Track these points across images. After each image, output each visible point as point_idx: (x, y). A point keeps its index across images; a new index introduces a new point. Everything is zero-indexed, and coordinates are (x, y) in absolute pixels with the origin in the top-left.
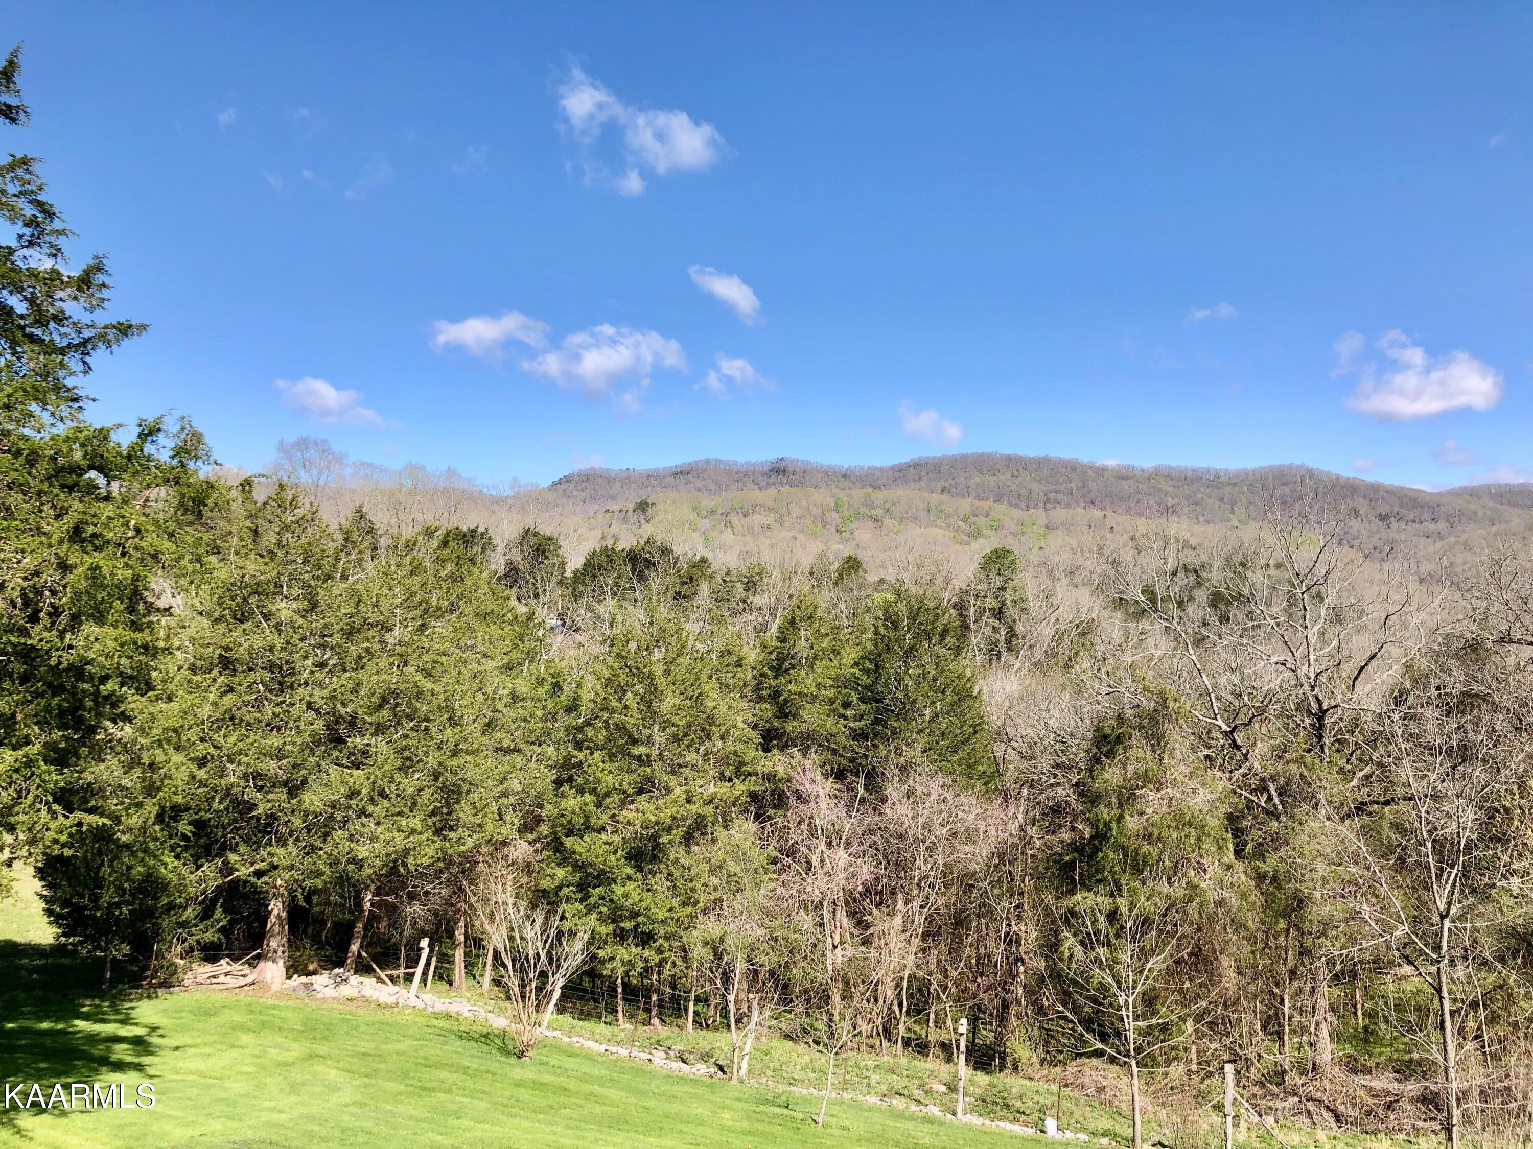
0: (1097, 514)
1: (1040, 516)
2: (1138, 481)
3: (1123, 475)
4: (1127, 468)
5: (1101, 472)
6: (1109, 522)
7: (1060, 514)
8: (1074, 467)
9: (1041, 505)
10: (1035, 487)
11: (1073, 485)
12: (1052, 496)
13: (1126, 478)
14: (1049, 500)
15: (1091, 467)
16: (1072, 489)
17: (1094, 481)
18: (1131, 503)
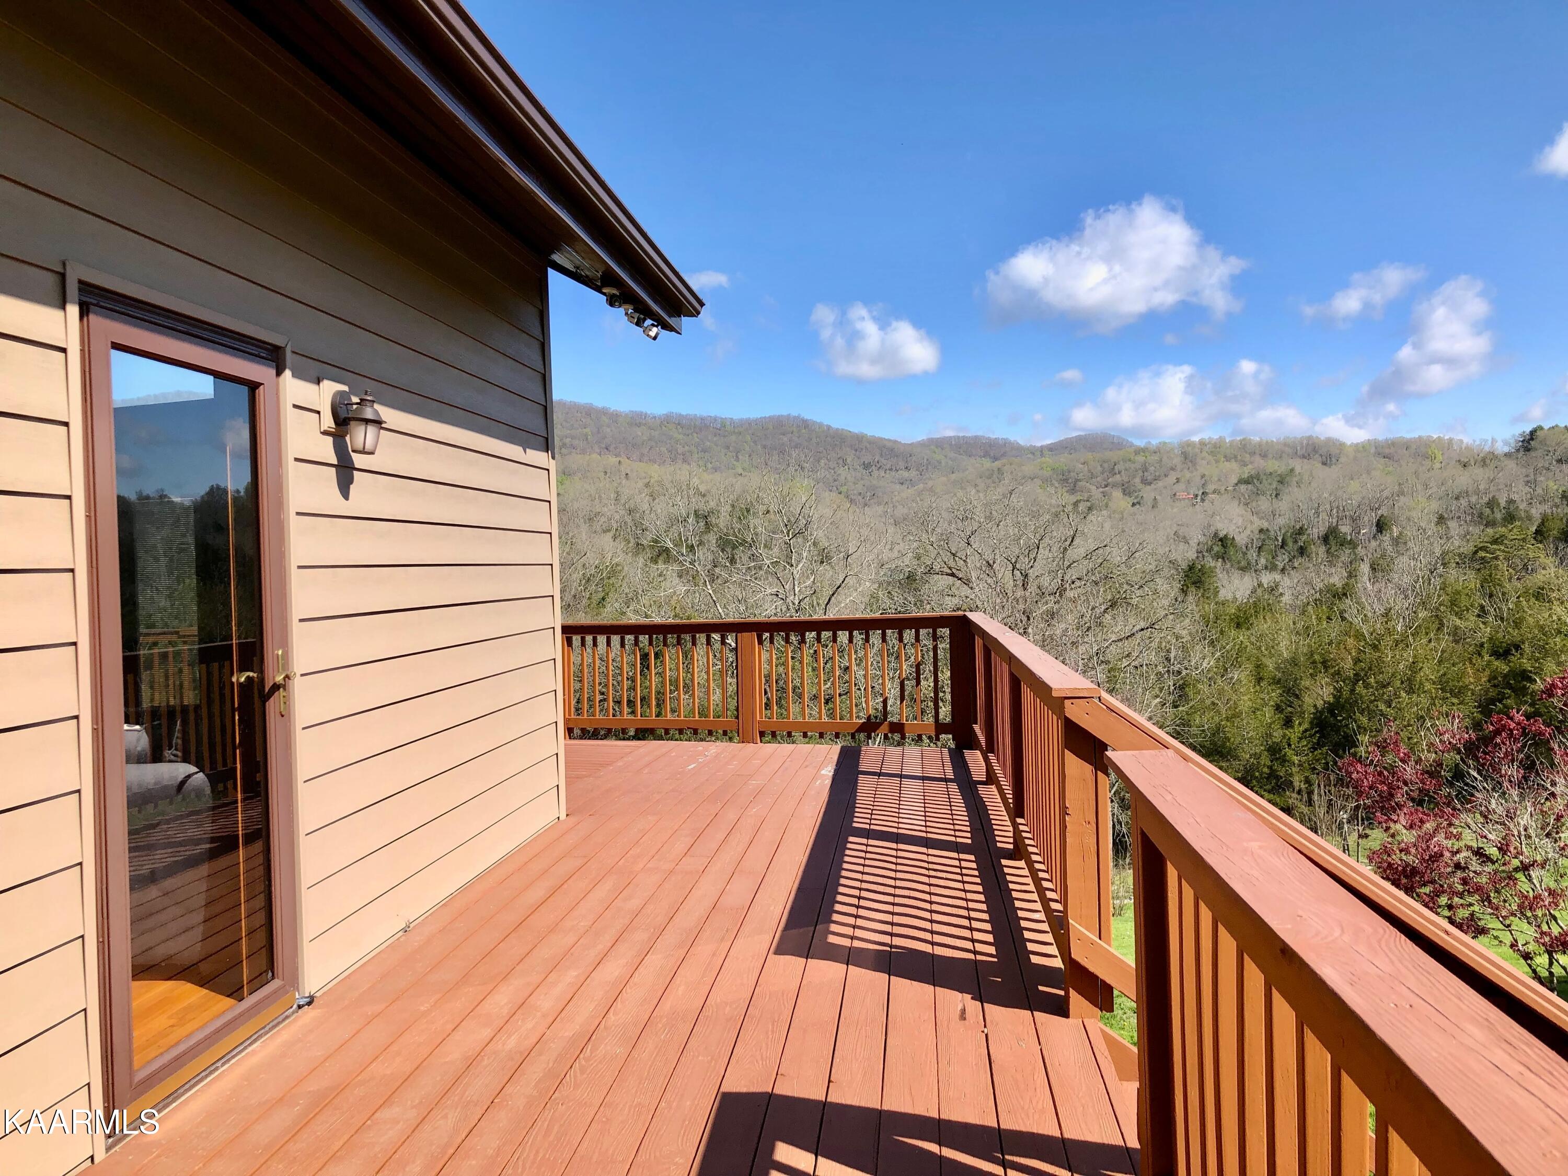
0: (613, 460)
2: (650, 428)
3: (637, 420)
4: (641, 415)
5: (615, 417)
6: (624, 469)
8: (588, 412)
11: (587, 430)
12: (568, 440)
13: (639, 425)
14: (564, 445)
15: (604, 412)
16: (586, 435)
17: (608, 426)
18: (645, 452)
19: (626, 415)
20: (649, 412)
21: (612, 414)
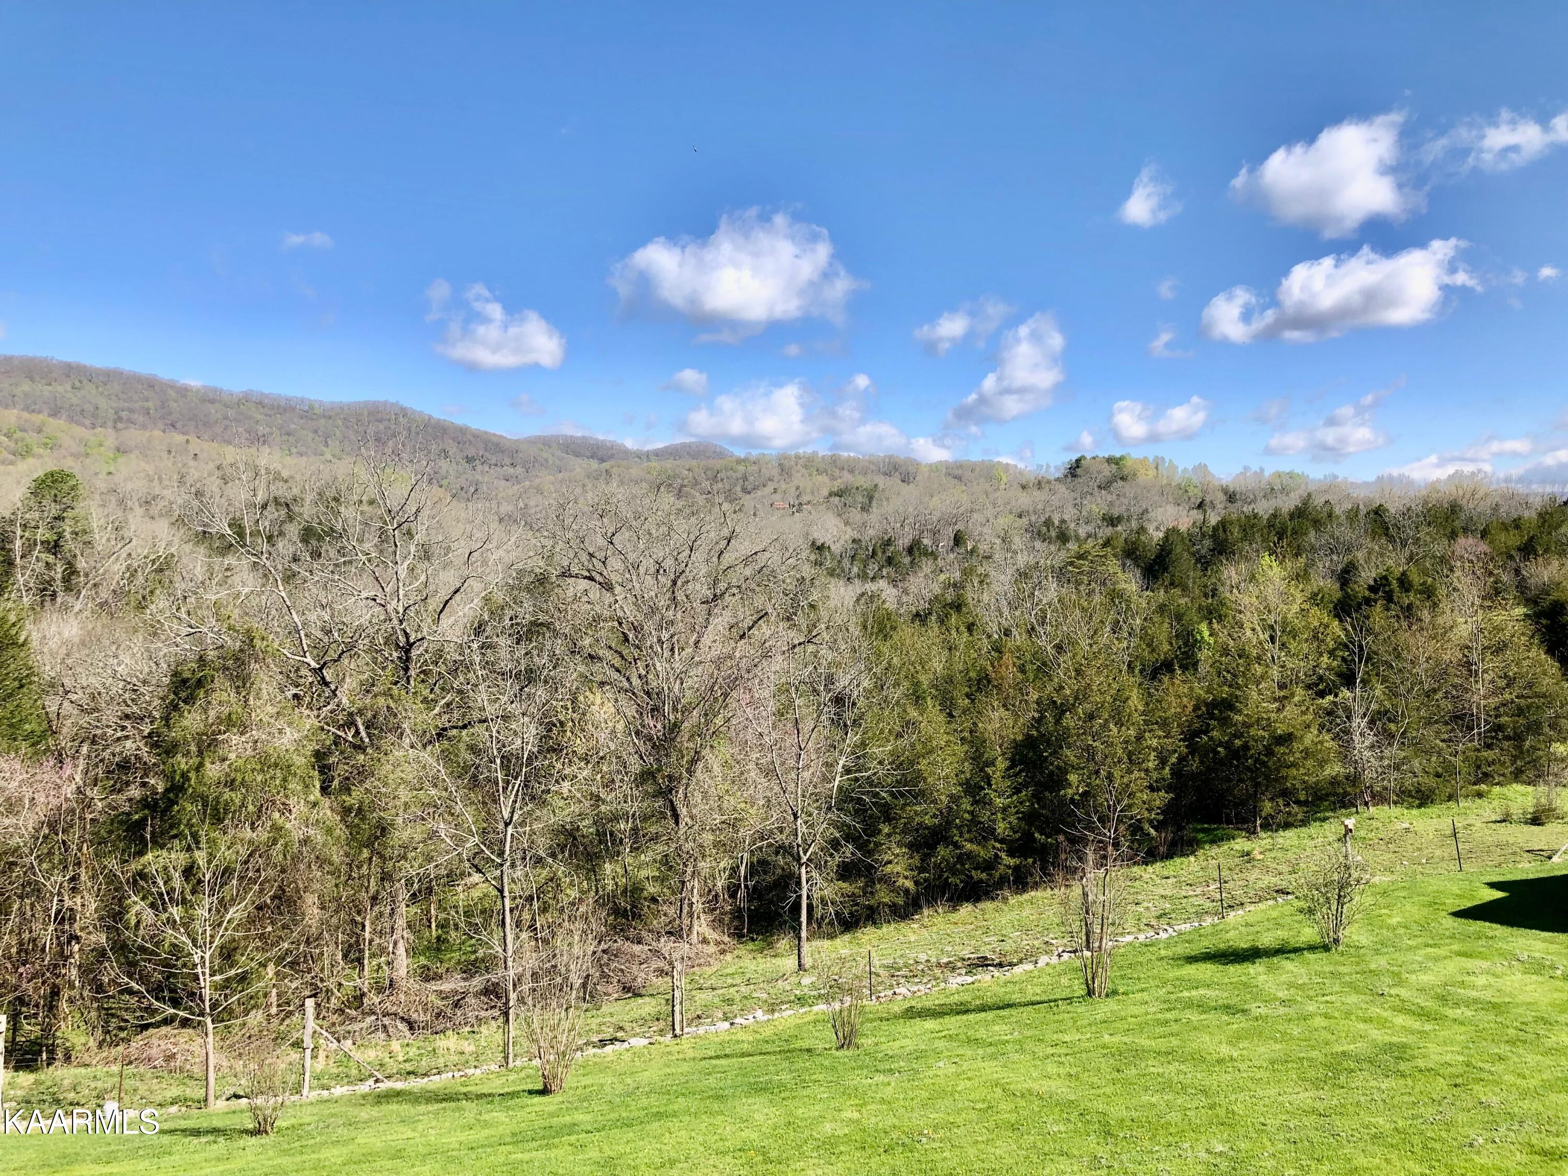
0: (179, 438)
1: (109, 437)
2: (225, 405)
3: (210, 397)
4: (215, 390)
5: (183, 391)
6: (193, 448)
7: (134, 436)
8: (151, 384)
9: (110, 424)
10: (102, 402)
11: (150, 404)
12: (124, 414)
13: (212, 401)
14: (120, 419)
15: (172, 386)
16: (148, 409)
17: (176, 401)
18: (218, 429)
19: (198, 390)
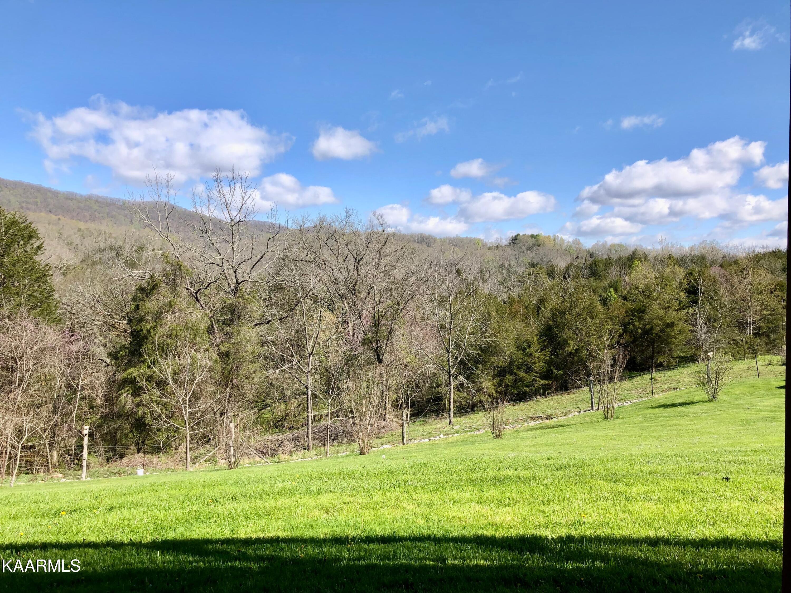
0: (54, 217)
2: (79, 202)
3: (70, 197)
4: (72, 194)
5: (56, 194)
6: (62, 222)
8: (38, 189)
10: (13, 198)
11: (38, 200)
12: (24, 205)
13: (72, 199)
14: (22, 207)
15: (50, 191)
16: (37, 202)
17: (52, 198)
18: (75, 214)
20: (78, 193)
21: (54, 192)
